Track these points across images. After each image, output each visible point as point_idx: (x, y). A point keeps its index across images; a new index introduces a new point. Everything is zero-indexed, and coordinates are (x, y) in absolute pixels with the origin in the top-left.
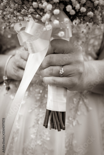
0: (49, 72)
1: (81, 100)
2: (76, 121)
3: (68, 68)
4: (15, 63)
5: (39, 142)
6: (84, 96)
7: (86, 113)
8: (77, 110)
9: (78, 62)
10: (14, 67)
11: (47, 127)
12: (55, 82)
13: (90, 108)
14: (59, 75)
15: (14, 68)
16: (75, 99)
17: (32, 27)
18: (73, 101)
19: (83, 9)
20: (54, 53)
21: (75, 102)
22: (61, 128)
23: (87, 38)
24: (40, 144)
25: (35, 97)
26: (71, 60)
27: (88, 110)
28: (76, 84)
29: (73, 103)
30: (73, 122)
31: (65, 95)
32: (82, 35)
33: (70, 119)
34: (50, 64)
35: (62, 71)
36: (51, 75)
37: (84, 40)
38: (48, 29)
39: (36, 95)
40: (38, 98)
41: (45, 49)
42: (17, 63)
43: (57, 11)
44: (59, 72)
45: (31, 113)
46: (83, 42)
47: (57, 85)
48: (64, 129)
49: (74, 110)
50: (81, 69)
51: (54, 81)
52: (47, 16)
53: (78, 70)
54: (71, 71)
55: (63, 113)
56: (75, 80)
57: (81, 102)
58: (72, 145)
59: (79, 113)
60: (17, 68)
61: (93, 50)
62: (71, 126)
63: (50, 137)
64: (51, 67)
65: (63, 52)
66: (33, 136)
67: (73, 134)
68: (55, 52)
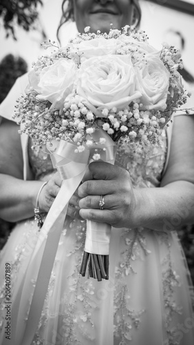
0: (86, 203)
1: (136, 240)
2: (129, 269)
3: (110, 198)
4: (47, 190)
5: (80, 297)
6: (140, 235)
7: (142, 258)
8: (130, 254)
9: (124, 191)
10: (47, 195)
11: (84, 275)
12: (94, 217)
13: (149, 251)
14: (98, 207)
15: (46, 198)
16: (127, 240)
17: (64, 148)
18: (126, 242)
19: (124, 128)
20: (94, 179)
21: (128, 243)
22: (102, 277)
23: (143, 159)
24: (82, 300)
25: (76, 237)
26: (114, 189)
27: (146, 254)
28: (122, 218)
29: (126, 244)
30: (125, 270)
31: (108, 233)
32: (136, 155)
33: (122, 266)
34: (88, 193)
35: (102, 202)
36: (89, 207)
37: (140, 161)
38: (80, 151)
39: (77, 234)
40: (80, 237)
41: (81, 174)
42: (50, 191)
43: (90, 130)
44: (99, 203)
45: (70, 257)
46: (138, 164)
47: (98, 221)
48: (107, 278)
49: (126, 254)
50: (128, 200)
51: (93, 214)
52: (78, 135)
53: (123, 202)
54: (114, 202)
55: (105, 257)
56: (120, 213)
57: (136, 244)
58: (124, 301)
59: (133, 258)
60: (49, 197)
61: (152, 173)
62: (123, 275)
63: (94, 291)
64: (89, 197)
65: (104, 178)
66: (72, 289)
67: (125, 287)
68: (95, 177)
